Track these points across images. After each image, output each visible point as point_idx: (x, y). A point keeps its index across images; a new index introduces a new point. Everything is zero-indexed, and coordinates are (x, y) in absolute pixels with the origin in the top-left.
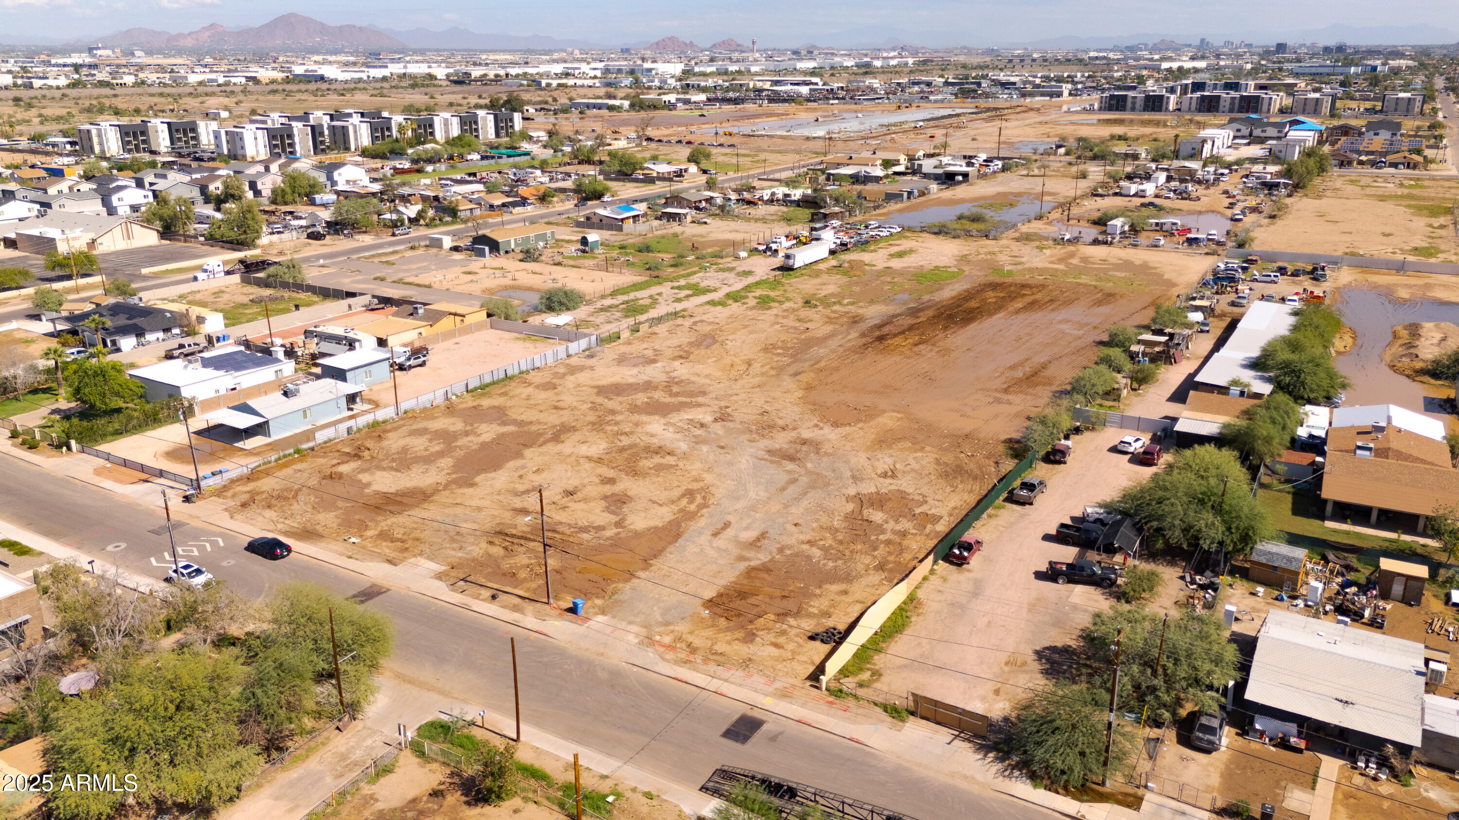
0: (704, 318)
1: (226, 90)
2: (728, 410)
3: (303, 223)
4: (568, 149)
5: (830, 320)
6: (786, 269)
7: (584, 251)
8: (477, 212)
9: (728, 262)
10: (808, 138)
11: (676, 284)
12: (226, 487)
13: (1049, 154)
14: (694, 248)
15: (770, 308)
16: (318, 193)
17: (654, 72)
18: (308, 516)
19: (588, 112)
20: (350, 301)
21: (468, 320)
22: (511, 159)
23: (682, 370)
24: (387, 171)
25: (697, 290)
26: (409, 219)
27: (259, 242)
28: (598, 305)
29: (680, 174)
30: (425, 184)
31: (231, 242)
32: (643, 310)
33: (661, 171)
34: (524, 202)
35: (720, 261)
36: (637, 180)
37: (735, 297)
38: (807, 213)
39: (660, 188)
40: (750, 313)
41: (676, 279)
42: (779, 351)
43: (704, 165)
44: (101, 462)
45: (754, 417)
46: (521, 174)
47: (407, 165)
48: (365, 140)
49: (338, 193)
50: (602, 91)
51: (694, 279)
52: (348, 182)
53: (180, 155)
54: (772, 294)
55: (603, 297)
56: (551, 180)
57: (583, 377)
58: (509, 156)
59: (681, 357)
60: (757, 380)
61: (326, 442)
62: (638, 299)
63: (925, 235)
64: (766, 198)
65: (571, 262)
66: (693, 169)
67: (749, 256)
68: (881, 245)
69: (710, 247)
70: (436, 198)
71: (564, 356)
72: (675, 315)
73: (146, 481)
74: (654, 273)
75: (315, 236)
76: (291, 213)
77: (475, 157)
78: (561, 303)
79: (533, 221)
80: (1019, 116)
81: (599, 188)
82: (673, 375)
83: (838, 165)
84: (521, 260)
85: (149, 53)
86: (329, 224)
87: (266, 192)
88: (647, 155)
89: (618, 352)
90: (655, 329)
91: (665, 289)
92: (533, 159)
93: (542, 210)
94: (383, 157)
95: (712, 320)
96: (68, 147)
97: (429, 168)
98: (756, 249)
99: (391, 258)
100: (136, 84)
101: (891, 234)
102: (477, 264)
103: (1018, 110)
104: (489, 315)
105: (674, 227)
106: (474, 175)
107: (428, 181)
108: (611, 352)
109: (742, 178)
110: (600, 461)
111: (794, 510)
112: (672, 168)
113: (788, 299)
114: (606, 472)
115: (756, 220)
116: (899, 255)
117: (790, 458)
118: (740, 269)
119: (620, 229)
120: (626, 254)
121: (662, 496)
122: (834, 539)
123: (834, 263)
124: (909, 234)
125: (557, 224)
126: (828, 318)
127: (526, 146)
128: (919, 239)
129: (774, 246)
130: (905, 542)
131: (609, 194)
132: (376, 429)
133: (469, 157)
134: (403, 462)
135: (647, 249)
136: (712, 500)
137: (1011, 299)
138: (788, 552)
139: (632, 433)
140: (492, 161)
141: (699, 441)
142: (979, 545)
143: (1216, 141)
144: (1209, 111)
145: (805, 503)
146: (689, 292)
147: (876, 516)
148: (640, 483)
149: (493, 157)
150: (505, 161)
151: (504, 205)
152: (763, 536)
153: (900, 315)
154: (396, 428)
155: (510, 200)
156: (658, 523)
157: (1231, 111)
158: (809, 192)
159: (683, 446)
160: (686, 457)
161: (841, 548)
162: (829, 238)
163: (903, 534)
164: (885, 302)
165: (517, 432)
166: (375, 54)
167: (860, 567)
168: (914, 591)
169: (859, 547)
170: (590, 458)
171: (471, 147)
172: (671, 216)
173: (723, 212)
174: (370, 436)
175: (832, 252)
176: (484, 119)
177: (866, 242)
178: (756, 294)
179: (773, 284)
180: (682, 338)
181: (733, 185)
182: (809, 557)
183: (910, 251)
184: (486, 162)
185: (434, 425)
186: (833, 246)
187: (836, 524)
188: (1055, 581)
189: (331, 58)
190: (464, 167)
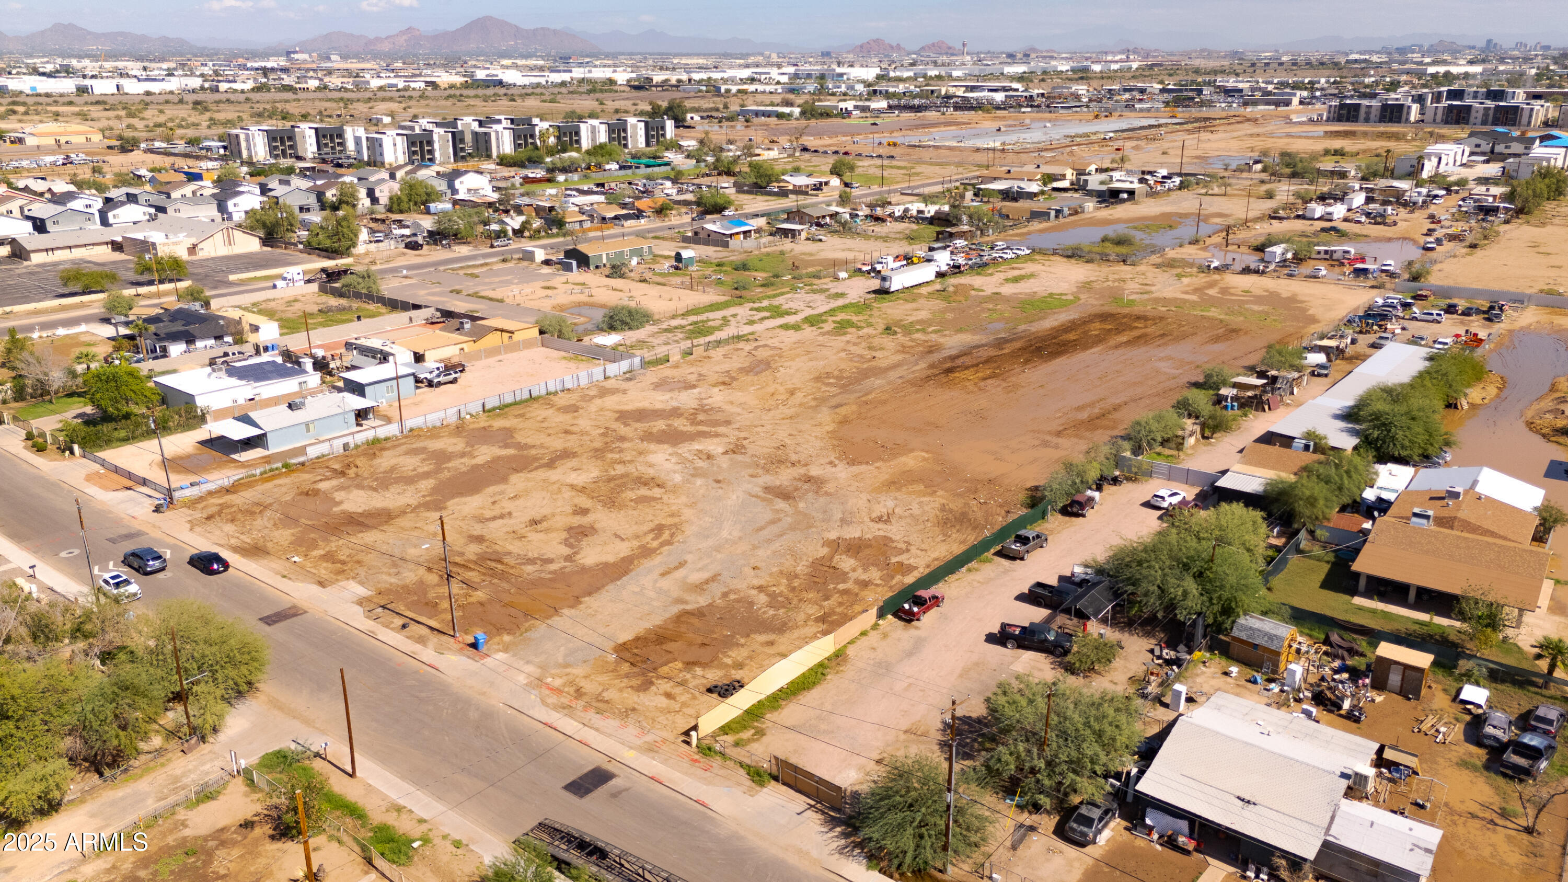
0: (769, 342)
1: (402, 95)
2: (744, 442)
3: (406, 232)
4: (710, 159)
5: (903, 349)
6: (883, 292)
7: (677, 268)
8: (587, 225)
9: (826, 283)
10: (978, 150)
11: (756, 305)
12: (201, 499)
13: (1242, 171)
14: (795, 267)
15: (845, 334)
16: (434, 201)
17: (845, 77)
18: (266, 532)
19: (756, 120)
20: (413, 313)
21: (516, 337)
22: (650, 170)
23: (717, 397)
24: (518, 181)
25: (777, 312)
26: (514, 230)
27: (355, 251)
28: (664, 326)
29: (818, 187)
30: (547, 195)
31: (326, 250)
32: (710, 331)
33: (798, 184)
34: (639, 215)
35: (816, 281)
36: (769, 194)
37: (812, 321)
38: (934, 229)
39: (790, 202)
40: (821, 338)
41: (760, 300)
42: (832, 381)
43: (849, 178)
44: (97, 467)
45: (766, 451)
46: (651, 185)
47: (539, 173)
48: (507, 147)
49: (455, 202)
50: (777, 99)
51: (776, 302)
52: (469, 190)
53: (324, 161)
54: (854, 319)
55: (674, 317)
56: (680, 191)
57: (611, 402)
58: (648, 166)
59: (724, 383)
60: (790, 412)
61: (318, 458)
62: (708, 320)
63: (1058, 258)
64: (897, 214)
65: (659, 279)
66: (835, 182)
67: (850, 277)
68: (1002, 268)
69: (813, 266)
70: (551, 210)
71: (601, 378)
72: (739, 338)
73: (129, 489)
74: (739, 293)
75: (413, 246)
76: (400, 221)
77: (614, 166)
78: (624, 323)
79: (641, 234)
80: (1230, 128)
81: (720, 201)
82: (705, 402)
83: (996, 179)
84: (607, 276)
85: (345, 57)
86: (431, 234)
87: (384, 199)
88: (792, 166)
89: (660, 376)
90: (712, 353)
91: (743, 311)
92: (673, 169)
93: (657, 223)
94: (519, 165)
95: (777, 345)
96: (222, 151)
97: (561, 178)
98: (860, 270)
99: (475, 271)
100: (318, 89)
101: (1018, 256)
102: (560, 279)
103: (1232, 121)
104: (542, 332)
105: (786, 245)
106: (602, 185)
107: (552, 191)
108: (653, 375)
109: (884, 192)
110: (582, 490)
111: (760, 552)
112: (811, 181)
113: (870, 325)
114: (583, 501)
115: (877, 238)
116: (1016, 280)
117: (786, 495)
118: (833, 291)
119: (726, 245)
120: (721, 272)
121: (628, 529)
122: (789, 585)
123: (938, 287)
124: (1037, 257)
125: (664, 239)
126: (903, 346)
127: (670, 156)
128: (1047, 263)
129: (879, 267)
130: (863, 594)
131: (732, 208)
132: (375, 446)
133: (607, 167)
134: (385, 481)
135: (744, 267)
136: (679, 538)
137: (1118, 331)
138: (732, 597)
139: (630, 462)
140: (629, 172)
141: (697, 473)
142: (936, 601)
143: (1443, 157)
144: (1457, 122)
145: (776, 545)
146: (767, 314)
147: (846, 563)
148: (613, 515)
149: (630, 167)
150: (643, 171)
151: (616, 218)
152: (714, 578)
153: (983, 345)
154: (395, 447)
155: (625, 212)
156: (611, 559)
157: (1484, 123)
158: (946, 208)
159: (678, 478)
160: (675, 490)
161: (791, 595)
162: (943, 259)
163: (865, 584)
164: (974, 331)
165: (514, 456)
166: (565, 58)
167: (801, 617)
168: (845, 646)
169: (811, 595)
170: (572, 487)
171: (610, 156)
172: (786, 233)
173: (844, 228)
174: (365, 454)
175: (940, 275)
176: (634, 127)
177: (986, 265)
178: (838, 319)
179: (861, 307)
180: (735, 363)
181: (869, 200)
182: (752, 604)
183: (1032, 276)
184: (622, 172)
185: (435, 445)
186: (944, 268)
187: (799, 569)
188: (1004, 645)
189: (520, 62)
190: (598, 177)
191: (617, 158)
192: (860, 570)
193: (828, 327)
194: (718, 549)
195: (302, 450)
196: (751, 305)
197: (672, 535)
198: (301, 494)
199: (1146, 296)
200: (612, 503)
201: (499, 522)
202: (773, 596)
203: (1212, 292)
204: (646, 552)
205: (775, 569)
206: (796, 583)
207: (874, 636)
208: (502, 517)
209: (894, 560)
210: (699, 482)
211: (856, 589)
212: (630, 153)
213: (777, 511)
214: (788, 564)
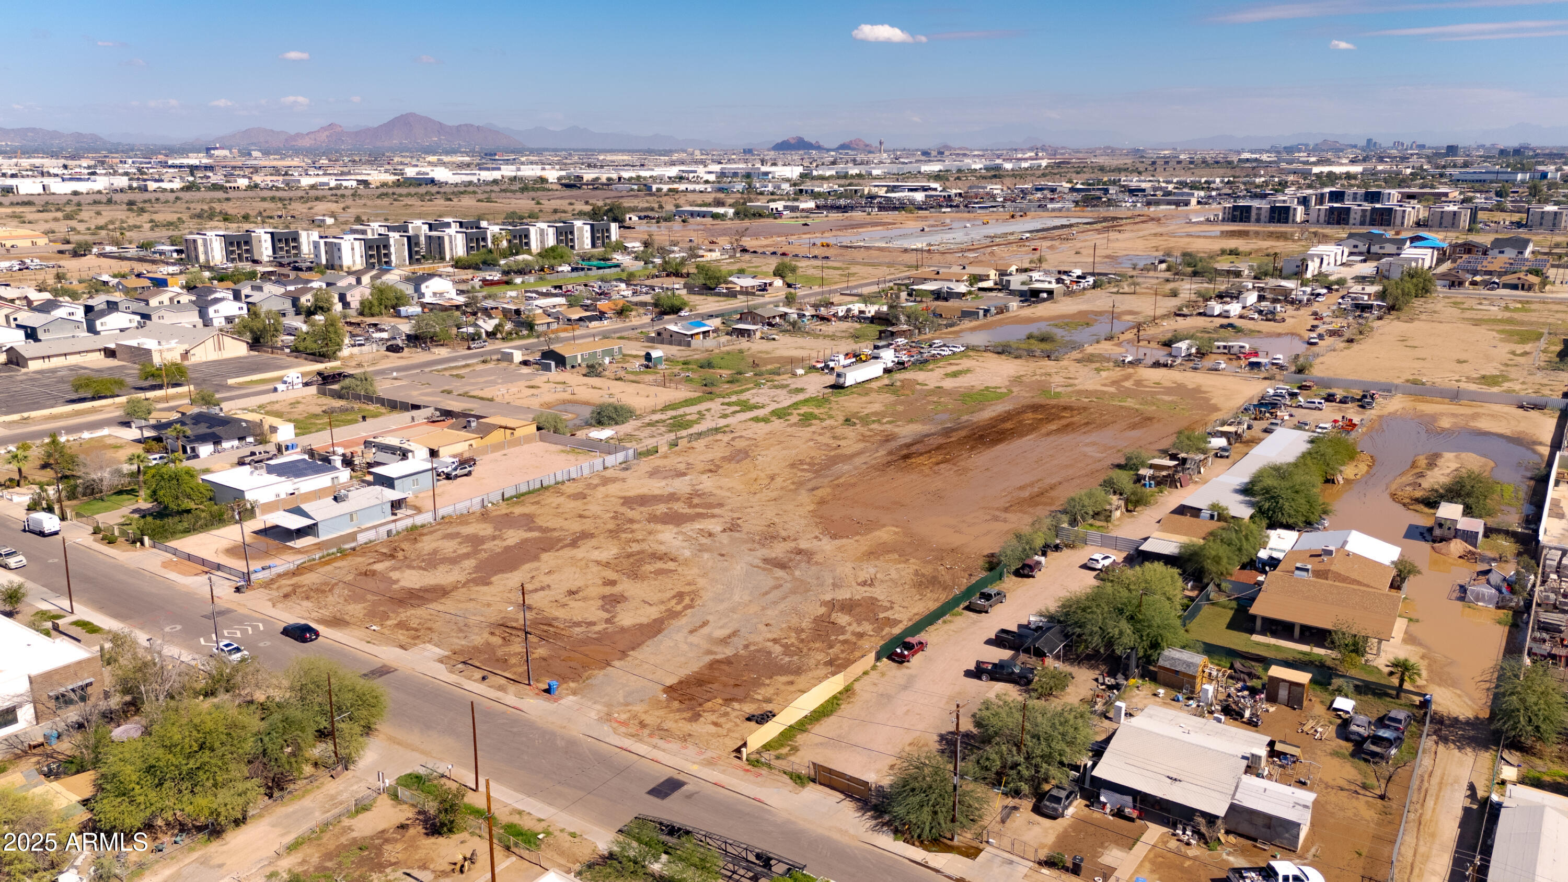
1: (337, 194)
2: (739, 521)
3: (385, 335)
4: (658, 261)
5: (863, 438)
6: (839, 387)
7: (649, 367)
8: (554, 326)
9: (785, 379)
11: (728, 400)
12: (273, 580)
13: (1148, 270)
14: (755, 365)
15: (810, 425)
16: (404, 305)
17: (769, 177)
18: (340, 606)
19: (691, 220)
21: (518, 433)
22: (601, 271)
23: (707, 483)
24: (477, 282)
25: (747, 406)
26: (487, 332)
27: (339, 354)
28: (647, 420)
29: (763, 288)
30: (510, 297)
31: (313, 354)
32: (690, 424)
33: (744, 285)
34: (601, 316)
35: (777, 378)
36: (719, 294)
37: (780, 414)
38: (876, 328)
39: (740, 303)
40: (790, 430)
41: (729, 395)
42: (805, 467)
43: (790, 279)
44: (169, 556)
45: (761, 528)
46: (606, 287)
47: (497, 277)
48: (460, 250)
49: (423, 305)
50: (711, 199)
51: (745, 396)
52: (435, 294)
53: (283, 265)
54: (817, 411)
55: (654, 412)
56: (635, 293)
57: (614, 489)
58: (599, 268)
59: (710, 471)
60: (775, 494)
61: (366, 544)
62: (686, 415)
63: (987, 354)
64: (841, 314)
65: (633, 377)
66: (778, 282)
67: (806, 373)
68: (941, 364)
69: (772, 363)
70: (518, 312)
71: (600, 468)
72: (717, 430)
73: (207, 573)
74: (709, 389)
75: (393, 349)
76: (375, 325)
77: (566, 268)
78: (610, 418)
79: (607, 335)
80: (1136, 227)
81: (677, 303)
82: (698, 487)
83: (925, 280)
84: (585, 375)
85: (266, 154)
86: (409, 337)
87: (355, 304)
88: (735, 267)
89: (652, 465)
90: (695, 444)
91: (715, 406)
92: (623, 270)
93: (619, 324)
94: (477, 268)
95: (751, 436)
96: (174, 257)
97: (518, 280)
98: (814, 367)
99: (462, 371)
100: (249, 188)
101: (954, 353)
102: (541, 378)
103: (1138, 220)
104: (539, 429)
105: (744, 343)
106: (560, 287)
107: (514, 294)
108: (646, 465)
109: (823, 293)
110: (607, 565)
111: (769, 612)
112: (756, 282)
113: (831, 417)
114: (611, 575)
115: (825, 337)
116: (955, 375)
117: (782, 565)
118: (793, 386)
119: (689, 344)
120: (688, 370)
121: (655, 597)
122: (798, 638)
123: (886, 381)
124: (971, 353)
125: (628, 339)
126: (862, 435)
127: (618, 257)
128: (981, 359)
129: (832, 364)
130: (860, 643)
131: (687, 309)
132: (414, 532)
133: (560, 269)
134: (432, 561)
135: (709, 365)
136: (699, 602)
137: (1049, 420)
138: (752, 648)
139: (643, 540)
140: (582, 273)
141: (703, 549)
142: (922, 645)
143: (1325, 258)
144: (1338, 223)
145: (782, 606)
146: (738, 408)
147: (842, 619)
148: (638, 585)
149: (583, 269)
150: (595, 272)
151: (581, 319)
152: (735, 633)
153: (933, 434)
154: (431, 533)
155: (588, 314)
156: (645, 620)
157: (1362, 223)
158: (885, 308)
159: (687, 553)
160: (686, 562)
161: (801, 646)
162: (888, 356)
163: (861, 635)
164: (923, 422)
165: (540, 538)
166: (491, 155)
167: (812, 662)
168: (852, 683)
169: (817, 645)
170: (598, 563)
171: (562, 259)
172: (742, 333)
173: (795, 328)
174: (406, 539)
175: (887, 371)
176: (581, 229)
177: (926, 361)
178: (802, 412)
179: (820, 401)
180: (718, 452)
181: (812, 300)
182: (770, 653)
183: (968, 371)
184: (575, 274)
185: (467, 530)
186: (890, 365)
187: (804, 625)
188: (980, 678)
189: (446, 159)
190: (553, 279)
191: (569, 260)
192: (855, 625)
193: (794, 419)
194: (733, 610)
195: (352, 537)
196: (722, 400)
197: (692, 600)
198: (361, 574)
199: (1070, 389)
200: (634, 575)
201: (541, 593)
202: (786, 647)
203: (1127, 384)
204: (673, 615)
205: (784, 626)
206: (803, 636)
207: (873, 674)
208: (542, 589)
209: (881, 616)
210: (706, 556)
211: (854, 639)
212: (578, 255)
213: (777, 578)
214: (794, 621)
